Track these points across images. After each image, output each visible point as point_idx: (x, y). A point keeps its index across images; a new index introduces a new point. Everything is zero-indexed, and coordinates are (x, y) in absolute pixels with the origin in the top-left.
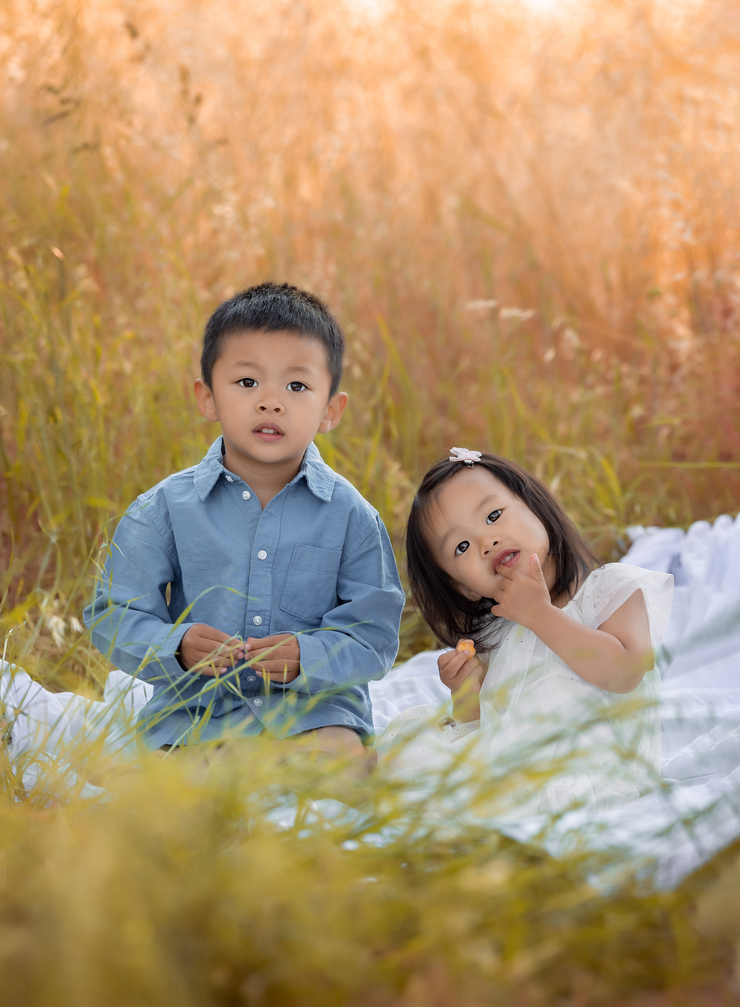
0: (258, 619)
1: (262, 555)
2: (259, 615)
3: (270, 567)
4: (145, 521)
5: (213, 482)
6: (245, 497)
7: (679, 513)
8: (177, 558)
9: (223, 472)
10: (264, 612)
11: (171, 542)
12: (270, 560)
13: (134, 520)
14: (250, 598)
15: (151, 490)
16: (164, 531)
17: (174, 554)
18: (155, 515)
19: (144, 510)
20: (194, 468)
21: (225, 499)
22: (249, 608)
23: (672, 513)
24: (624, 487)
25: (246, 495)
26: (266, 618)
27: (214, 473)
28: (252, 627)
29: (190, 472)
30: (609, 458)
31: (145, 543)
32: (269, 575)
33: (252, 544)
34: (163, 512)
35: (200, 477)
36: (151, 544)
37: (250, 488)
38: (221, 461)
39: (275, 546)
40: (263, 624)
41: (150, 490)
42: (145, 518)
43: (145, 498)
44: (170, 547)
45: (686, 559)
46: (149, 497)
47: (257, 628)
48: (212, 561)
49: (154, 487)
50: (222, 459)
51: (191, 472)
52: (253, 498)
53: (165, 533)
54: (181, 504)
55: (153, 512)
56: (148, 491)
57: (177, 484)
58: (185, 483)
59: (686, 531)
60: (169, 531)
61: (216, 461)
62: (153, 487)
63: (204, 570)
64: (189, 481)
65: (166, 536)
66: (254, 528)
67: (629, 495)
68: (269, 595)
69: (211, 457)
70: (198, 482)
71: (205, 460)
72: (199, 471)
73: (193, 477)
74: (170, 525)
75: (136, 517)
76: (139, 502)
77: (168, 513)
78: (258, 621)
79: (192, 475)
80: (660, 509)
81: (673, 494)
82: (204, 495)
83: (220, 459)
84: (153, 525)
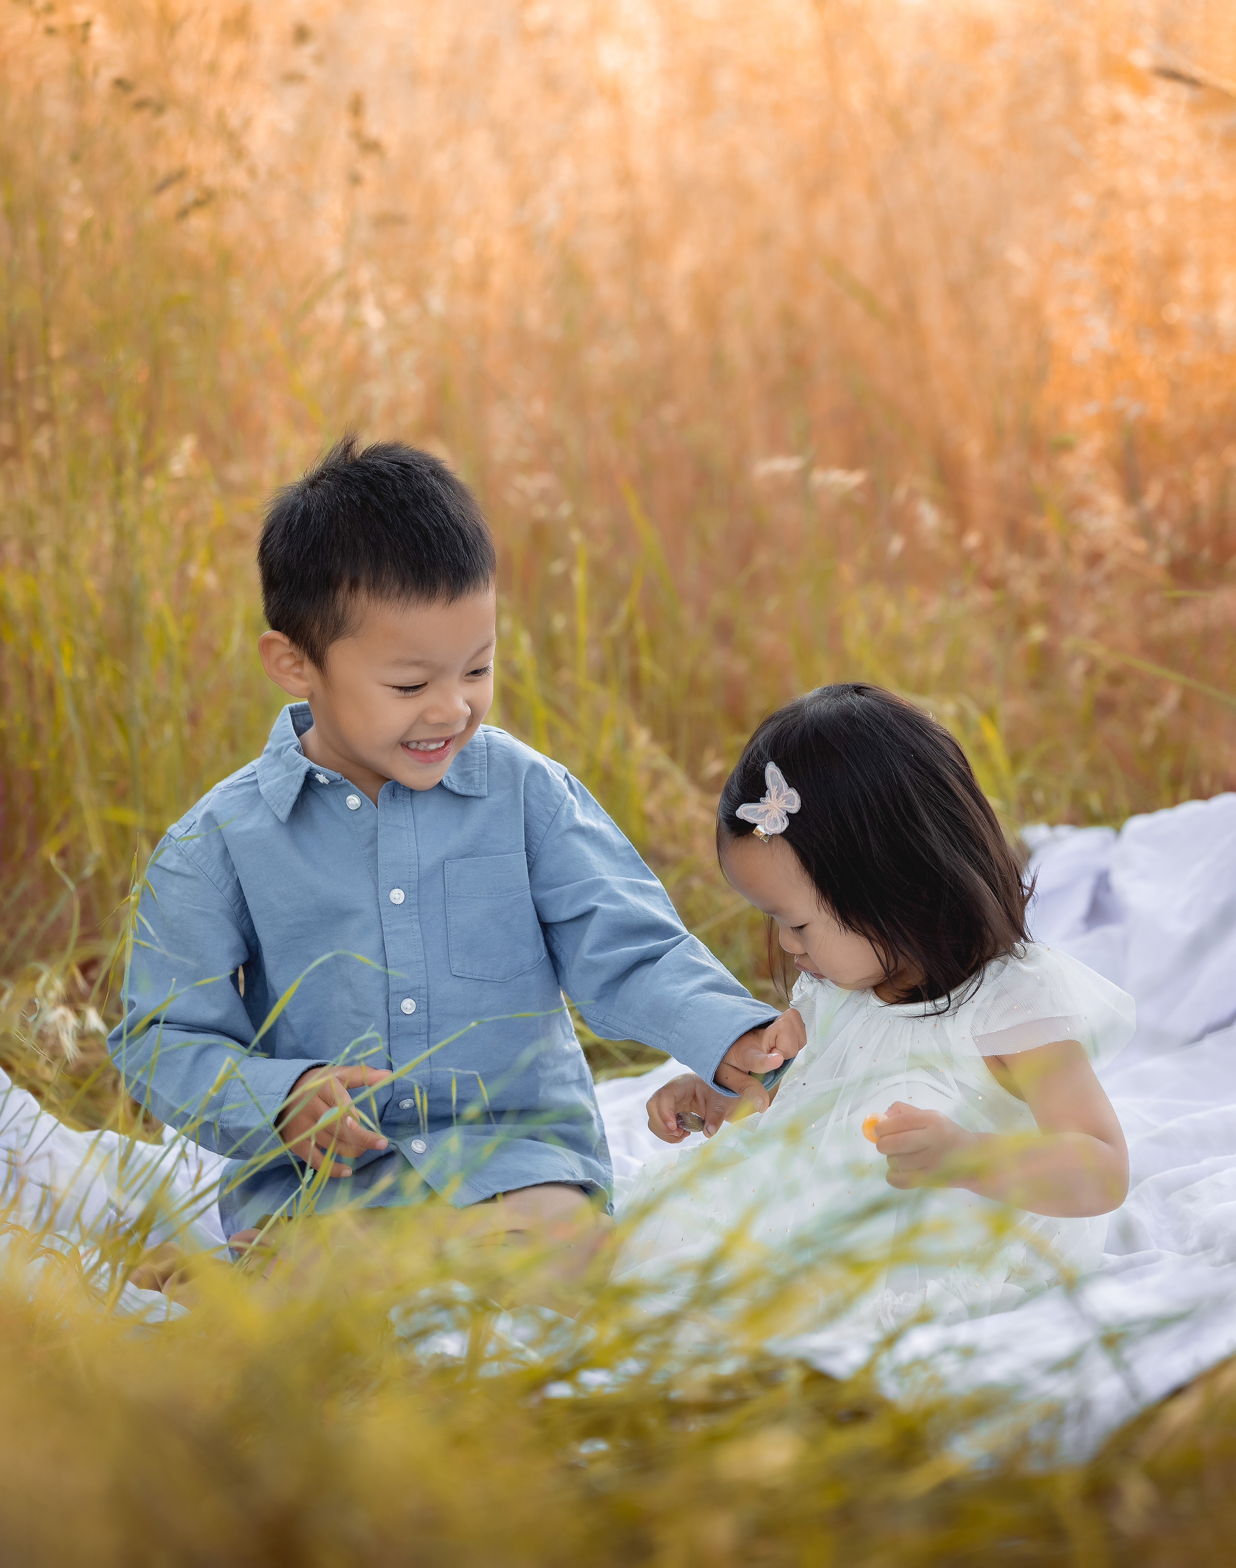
0: (408, 1006)
1: (397, 896)
2: (409, 997)
3: (415, 914)
4: (188, 871)
5: (296, 788)
6: (352, 805)
7: (1107, 800)
8: (251, 921)
9: (311, 769)
10: (417, 991)
11: (238, 898)
12: (412, 902)
13: (169, 871)
14: (390, 971)
15: (188, 816)
16: (223, 882)
17: (243, 917)
18: (205, 858)
19: (184, 852)
20: (253, 767)
21: (318, 811)
22: (393, 988)
23: (1095, 802)
24: (1016, 760)
25: (353, 801)
26: (421, 999)
27: (296, 772)
28: (401, 1019)
29: (248, 776)
30: (989, 713)
31: (196, 908)
32: (417, 927)
33: (377, 882)
34: (216, 850)
35: (269, 783)
36: (205, 907)
37: (358, 789)
38: (300, 750)
39: (415, 877)
40: (417, 1011)
41: (185, 815)
42: (189, 864)
43: (181, 830)
44: (237, 907)
45: (1120, 880)
46: (188, 829)
47: (408, 1019)
48: (312, 921)
49: (192, 809)
50: (300, 746)
51: (250, 775)
52: (365, 805)
53: (226, 885)
54: (248, 833)
55: (201, 853)
56: (183, 817)
57: (232, 798)
58: (245, 794)
59: (1118, 831)
60: (231, 881)
61: (292, 751)
62: (190, 810)
63: (301, 938)
64: (251, 789)
65: (228, 891)
66: (375, 854)
67: (1025, 773)
68: (421, 961)
69: (281, 745)
70: (269, 792)
71: (268, 751)
72: (264, 771)
73: (256, 782)
74: (231, 869)
75: (172, 865)
76: (171, 839)
77: (226, 850)
78: (409, 1006)
79: (252, 779)
80: (1077, 798)
81: (1097, 769)
82: (284, 814)
83: (298, 747)
84: (204, 876)
